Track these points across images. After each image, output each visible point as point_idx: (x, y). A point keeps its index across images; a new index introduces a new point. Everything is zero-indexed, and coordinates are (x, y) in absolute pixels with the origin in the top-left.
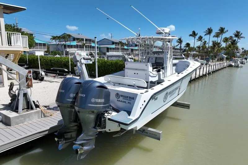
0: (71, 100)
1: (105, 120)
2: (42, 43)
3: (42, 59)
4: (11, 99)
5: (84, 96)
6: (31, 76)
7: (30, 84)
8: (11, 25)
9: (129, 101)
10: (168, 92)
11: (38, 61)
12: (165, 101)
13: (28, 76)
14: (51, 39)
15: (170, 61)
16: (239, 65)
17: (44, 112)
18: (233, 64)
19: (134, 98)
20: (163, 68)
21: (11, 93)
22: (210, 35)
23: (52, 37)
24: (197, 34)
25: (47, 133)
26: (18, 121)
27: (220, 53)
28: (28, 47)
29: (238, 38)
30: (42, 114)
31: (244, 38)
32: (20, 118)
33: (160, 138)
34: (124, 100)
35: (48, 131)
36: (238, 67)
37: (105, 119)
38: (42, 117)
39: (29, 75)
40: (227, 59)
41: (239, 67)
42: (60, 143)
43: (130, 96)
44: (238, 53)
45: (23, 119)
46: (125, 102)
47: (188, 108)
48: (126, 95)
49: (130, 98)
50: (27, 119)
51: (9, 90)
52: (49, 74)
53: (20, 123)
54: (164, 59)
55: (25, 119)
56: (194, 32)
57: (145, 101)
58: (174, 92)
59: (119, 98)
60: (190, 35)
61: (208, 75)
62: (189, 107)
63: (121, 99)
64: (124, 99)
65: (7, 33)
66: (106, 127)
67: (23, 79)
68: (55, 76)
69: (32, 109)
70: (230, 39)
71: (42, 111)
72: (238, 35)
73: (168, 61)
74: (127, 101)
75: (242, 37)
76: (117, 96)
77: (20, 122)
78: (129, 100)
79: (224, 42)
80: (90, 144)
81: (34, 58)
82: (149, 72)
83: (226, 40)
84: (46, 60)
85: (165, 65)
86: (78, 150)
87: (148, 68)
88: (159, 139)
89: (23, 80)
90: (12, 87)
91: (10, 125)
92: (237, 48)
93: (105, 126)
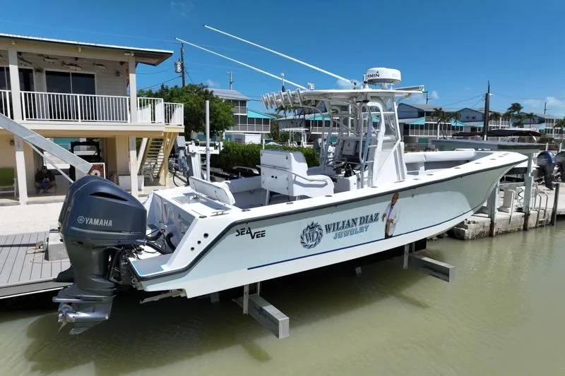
2: (261, 119)
8: (195, 86)
10: (321, 224)
12: (310, 244)
15: (391, 151)
57: (206, 235)
62: (448, 275)
65: (141, 100)
73: (378, 150)
82: (293, 174)
87: (290, 163)
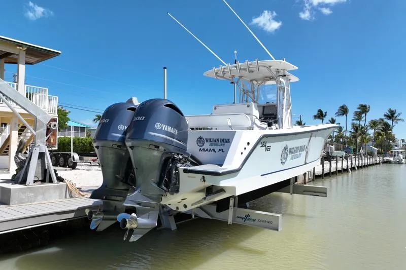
0: (120, 135)
1: (178, 175)
2: (79, 127)
3: (77, 142)
4: (17, 168)
5: (143, 119)
6: (55, 125)
7: (52, 141)
9: (221, 148)
10: (289, 148)
11: (71, 146)
12: (283, 161)
13: (50, 126)
14: (94, 120)
15: (287, 113)
16: (402, 160)
17: (70, 188)
18: (392, 159)
19: (229, 140)
20: (276, 122)
21: (19, 158)
22: (346, 116)
23: (97, 116)
24: (326, 113)
25: (72, 216)
26: (24, 197)
27: (367, 144)
28: (56, 113)
29: (393, 121)
30: (68, 192)
31: (403, 120)
32: (28, 193)
33: (278, 228)
34: (212, 148)
35: (74, 213)
36: (400, 163)
37: (179, 171)
38: (66, 197)
39: (53, 123)
40: (379, 153)
41: (402, 163)
42: (93, 216)
43: (223, 138)
44: (396, 146)
45: (32, 194)
46: (214, 150)
47: (325, 195)
48: (216, 137)
49: (222, 140)
50: (40, 197)
51: (16, 153)
52: (85, 158)
53: (27, 202)
54: (277, 107)
55: (36, 196)
56: (320, 111)
57: (248, 144)
58: (298, 153)
59: (203, 144)
60: (315, 117)
61: (351, 171)
62: (326, 193)
63: (207, 146)
64: (212, 145)
65: (27, 87)
66: (180, 190)
67: (41, 127)
68: (96, 160)
69: (51, 181)
70: (380, 123)
71: (67, 185)
72: (392, 115)
73: (284, 110)
74: (217, 148)
75: (398, 120)
76: (200, 142)
77: (27, 200)
78: (221, 144)
79: (372, 127)
80: (149, 216)
81: (65, 140)
82: (254, 117)
83: (374, 124)
84: (83, 143)
85: (279, 116)
86: (127, 220)
87: (251, 109)
88: (277, 230)
89: (42, 129)
90: (21, 147)
91: (8, 204)
92: (393, 139)
93: (178, 188)
